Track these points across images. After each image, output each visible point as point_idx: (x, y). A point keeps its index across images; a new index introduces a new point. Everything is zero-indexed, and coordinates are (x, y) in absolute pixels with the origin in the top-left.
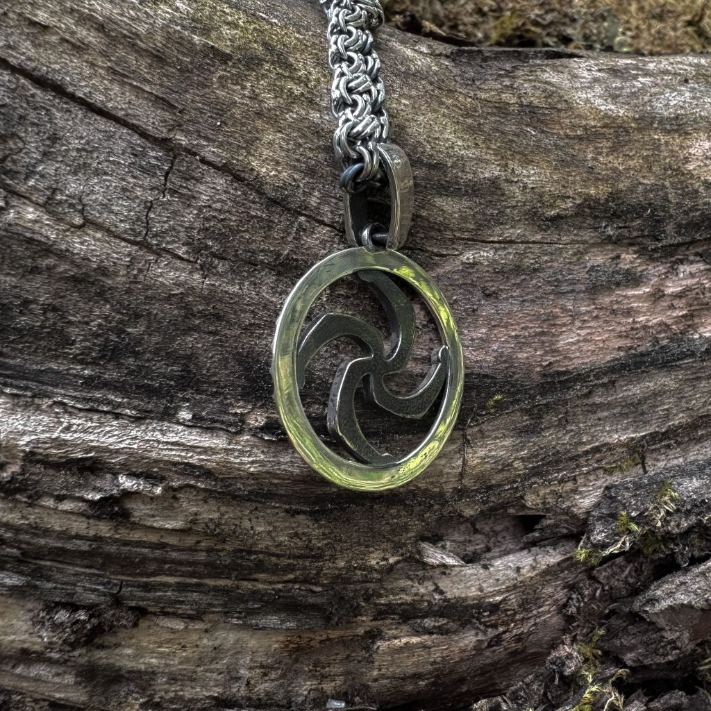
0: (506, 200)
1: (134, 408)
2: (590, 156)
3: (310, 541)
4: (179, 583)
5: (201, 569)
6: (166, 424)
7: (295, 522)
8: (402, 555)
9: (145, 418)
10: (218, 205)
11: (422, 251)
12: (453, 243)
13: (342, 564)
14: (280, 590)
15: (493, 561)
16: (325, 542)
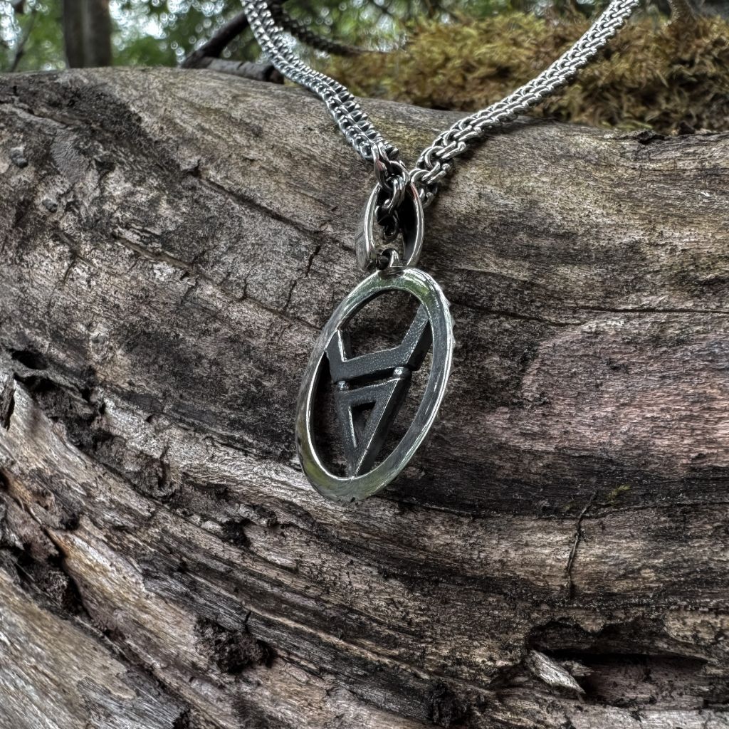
1: (259, 449)
3: (407, 614)
5: (311, 617)
6: (281, 465)
7: (390, 587)
8: (511, 660)
11: (537, 319)
12: (575, 312)
13: (445, 652)
14: (385, 665)
16: (424, 618)
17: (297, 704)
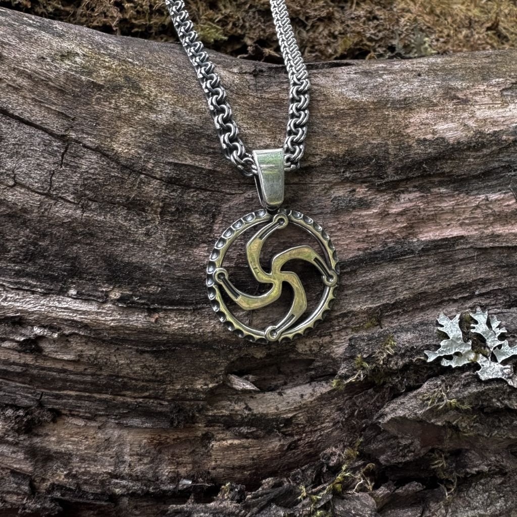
1: (43, 288)
3: (155, 371)
4: (77, 395)
5: (89, 386)
6: (61, 297)
7: (143, 358)
8: (217, 382)
9: (49, 294)
10: (92, 171)
11: (218, 192)
12: (239, 186)
13: (178, 387)
14: (140, 403)
15: (285, 391)
16: (165, 372)
17: (76, 439)
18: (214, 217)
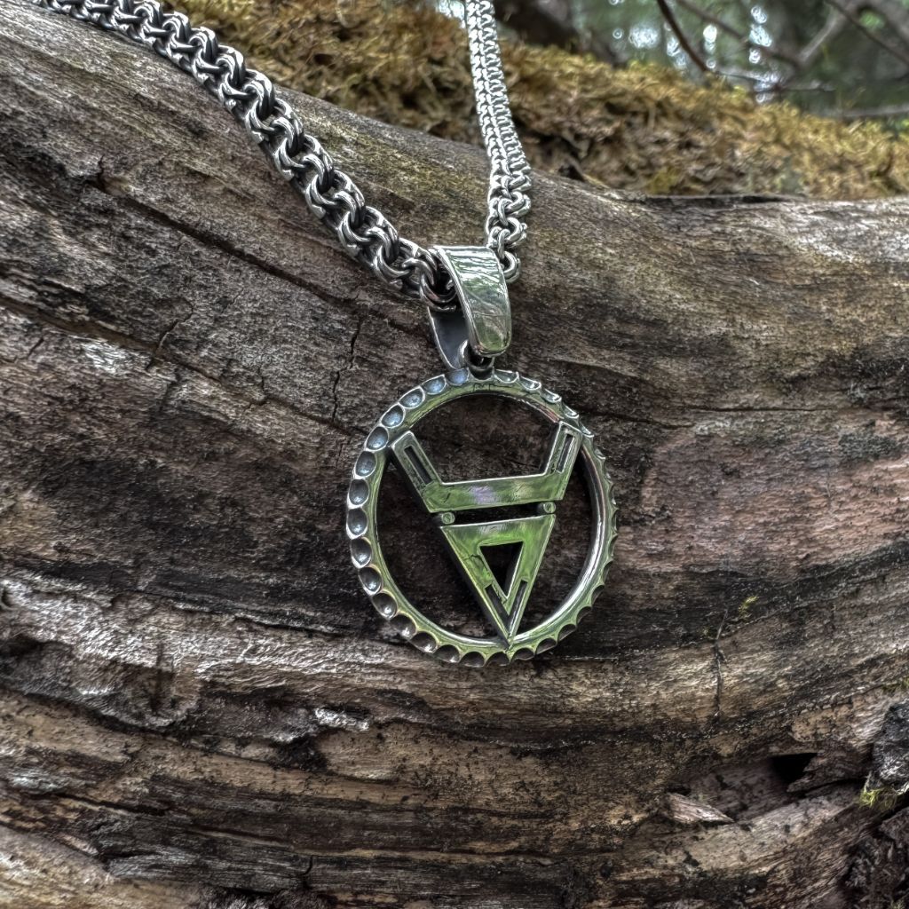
0: (737, 360)
1: (330, 624)
2: (824, 308)
3: (539, 794)
4: (378, 858)
5: (407, 837)
6: (368, 642)
7: (521, 768)
8: (648, 811)
9: (342, 636)
11: (648, 422)
12: (684, 413)
13: (575, 825)
14: (501, 865)
15: (753, 820)
16: (557, 794)
18: (643, 472)
